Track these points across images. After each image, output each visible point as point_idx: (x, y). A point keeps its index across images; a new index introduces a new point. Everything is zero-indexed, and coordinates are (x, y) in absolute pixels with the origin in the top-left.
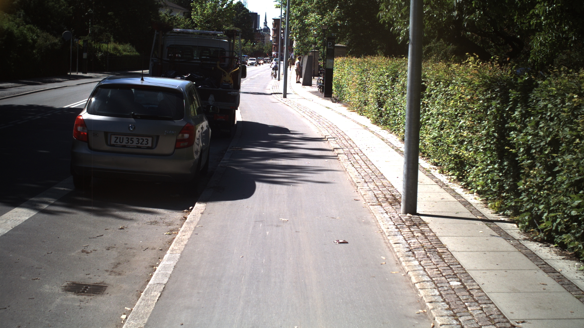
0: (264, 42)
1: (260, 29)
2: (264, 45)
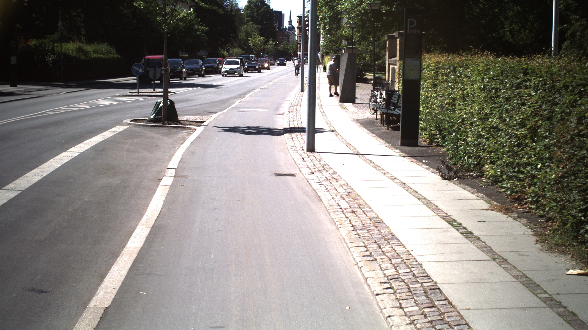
0: (288, 41)
1: (284, 28)
2: (289, 44)
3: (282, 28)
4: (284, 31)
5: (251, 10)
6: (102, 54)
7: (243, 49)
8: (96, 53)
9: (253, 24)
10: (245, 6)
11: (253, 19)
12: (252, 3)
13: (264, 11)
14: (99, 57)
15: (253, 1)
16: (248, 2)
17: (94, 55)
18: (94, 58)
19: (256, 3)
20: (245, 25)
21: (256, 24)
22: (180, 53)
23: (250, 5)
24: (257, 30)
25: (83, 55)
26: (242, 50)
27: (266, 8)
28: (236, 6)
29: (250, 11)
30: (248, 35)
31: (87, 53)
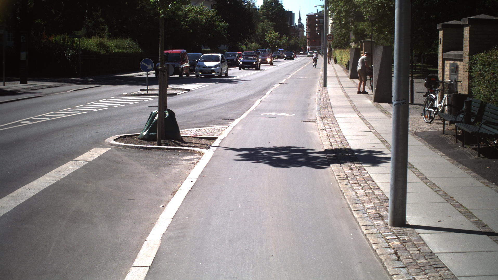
0: (299, 37)
1: (295, 25)
2: (299, 39)
3: (292, 25)
4: (295, 28)
5: (266, 9)
6: (124, 49)
7: (260, 43)
8: (118, 48)
9: (268, 21)
10: (261, 6)
11: (268, 17)
12: (267, 3)
13: (278, 10)
14: (121, 52)
15: (268, 1)
16: (264, 2)
17: (116, 50)
18: (115, 52)
19: (271, 3)
20: (261, 22)
21: (271, 21)
22: (203, 47)
23: (265, 5)
24: (272, 27)
25: (104, 49)
26: (259, 45)
27: (279, 8)
28: (254, 5)
29: (265, 11)
30: (264, 31)
31: (108, 47)
